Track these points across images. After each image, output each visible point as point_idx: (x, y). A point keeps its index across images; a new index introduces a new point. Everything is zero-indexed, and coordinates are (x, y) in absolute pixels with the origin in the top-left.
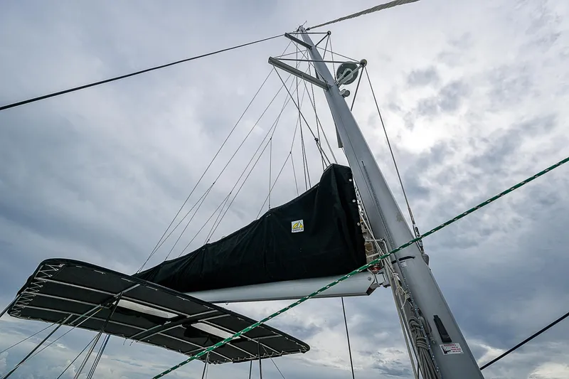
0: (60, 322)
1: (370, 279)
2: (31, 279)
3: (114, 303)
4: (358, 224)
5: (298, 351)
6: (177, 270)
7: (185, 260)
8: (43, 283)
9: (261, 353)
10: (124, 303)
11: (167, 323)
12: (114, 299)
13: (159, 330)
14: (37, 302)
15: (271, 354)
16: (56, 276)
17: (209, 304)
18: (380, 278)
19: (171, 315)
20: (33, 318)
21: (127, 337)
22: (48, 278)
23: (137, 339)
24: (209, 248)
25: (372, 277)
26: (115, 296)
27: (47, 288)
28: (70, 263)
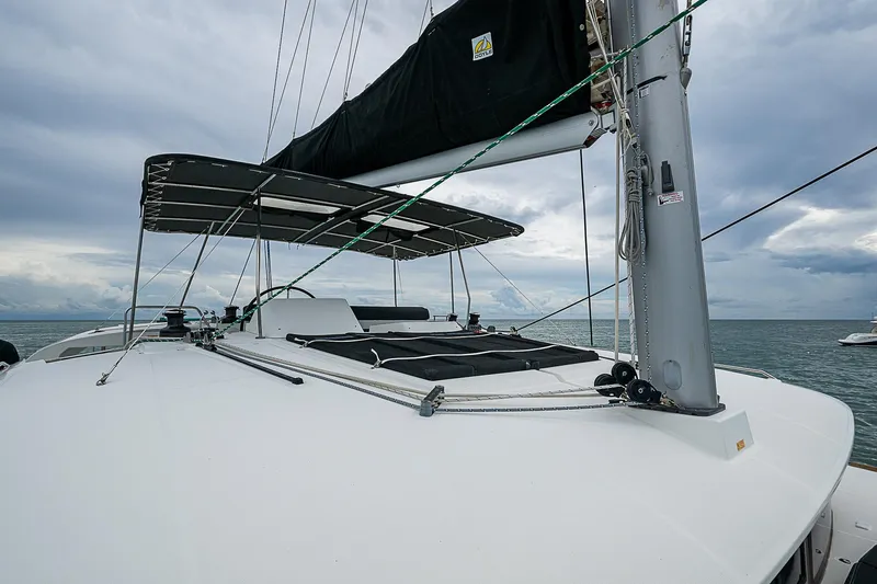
0: (205, 233)
1: (592, 124)
2: (145, 185)
3: (256, 203)
4: (582, 27)
5: (510, 235)
6: (316, 149)
7: (323, 132)
8: (160, 189)
9: (461, 243)
10: (266, 201)
11: (330, 219)
12: (253, 198)
13: (323, 229)
14: (166, 210)
15: (474, 242)
16: (171, 177)
17: (377, 189)
18: (608, 120)
19: (331, 210)
20: (172, 231)
21: (290, 241)
22: (163, 181)
23: (303, 241)
24: (351, 109)
25: (596, 119)
26: (253, 193)
27: (168, 194)
28: (180, 159)
